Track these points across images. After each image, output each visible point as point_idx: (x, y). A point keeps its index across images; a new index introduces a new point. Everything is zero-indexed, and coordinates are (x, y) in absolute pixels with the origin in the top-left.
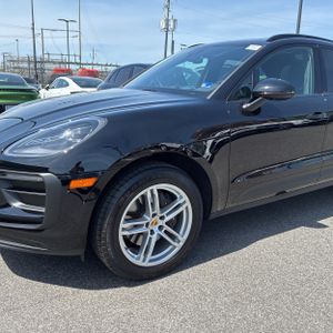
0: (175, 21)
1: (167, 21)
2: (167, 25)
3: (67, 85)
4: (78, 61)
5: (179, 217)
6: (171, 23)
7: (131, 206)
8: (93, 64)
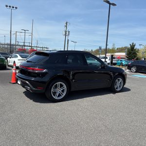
0: (69, 32)
1: (66, 32)
2: (66, 33)
3: (17, 57)
4: (30, 45)
8: (37, 47)
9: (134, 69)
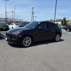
0: (34, 12)
1: (32, 12)
3: (14, 25)
4: (14, 19)
5: (30, 41)
6: (33, 12)
7: (24, 40)
8: (17, 20)
9: (68, 30)
